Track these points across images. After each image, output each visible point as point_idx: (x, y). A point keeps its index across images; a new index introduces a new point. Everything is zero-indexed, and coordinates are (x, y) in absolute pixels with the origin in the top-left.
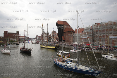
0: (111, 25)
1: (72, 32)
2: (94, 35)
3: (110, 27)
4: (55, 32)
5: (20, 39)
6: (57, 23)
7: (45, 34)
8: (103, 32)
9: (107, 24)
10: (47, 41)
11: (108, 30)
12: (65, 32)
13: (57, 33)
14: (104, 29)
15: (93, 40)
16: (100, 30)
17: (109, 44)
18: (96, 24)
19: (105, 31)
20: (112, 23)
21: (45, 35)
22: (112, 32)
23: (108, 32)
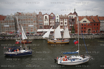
0: (29, 15)
3: (29, 17)
9: (26, 15)
14: (24, 18)
15: (16, 29)
16: (22, 19)
17: (29, 31)
18: (18, 13)
19: (26, 21)
22: (30, 21)
23: (28, 21)
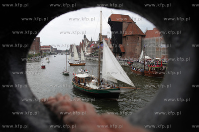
1: (140, 35)
4: (106, 37)
5: (41, 51)
6: (109, 18)
7: (88, 41)
10: (90, 55)
12: (125, 37)
13: (111, 38)
21: (87, 44)
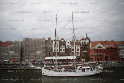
0: (38, 41)
2: (23, 50)
3: (37, 43)
8: (31, 47)
9: (35, 40)
11: (35, 45)
14: (32, 44)
15: (22, 56)
16: (29, 45)
17: (36, 58)
18: (26, 39)
19: (33, 47)
20: (39, 40)
23: (35, 47)
